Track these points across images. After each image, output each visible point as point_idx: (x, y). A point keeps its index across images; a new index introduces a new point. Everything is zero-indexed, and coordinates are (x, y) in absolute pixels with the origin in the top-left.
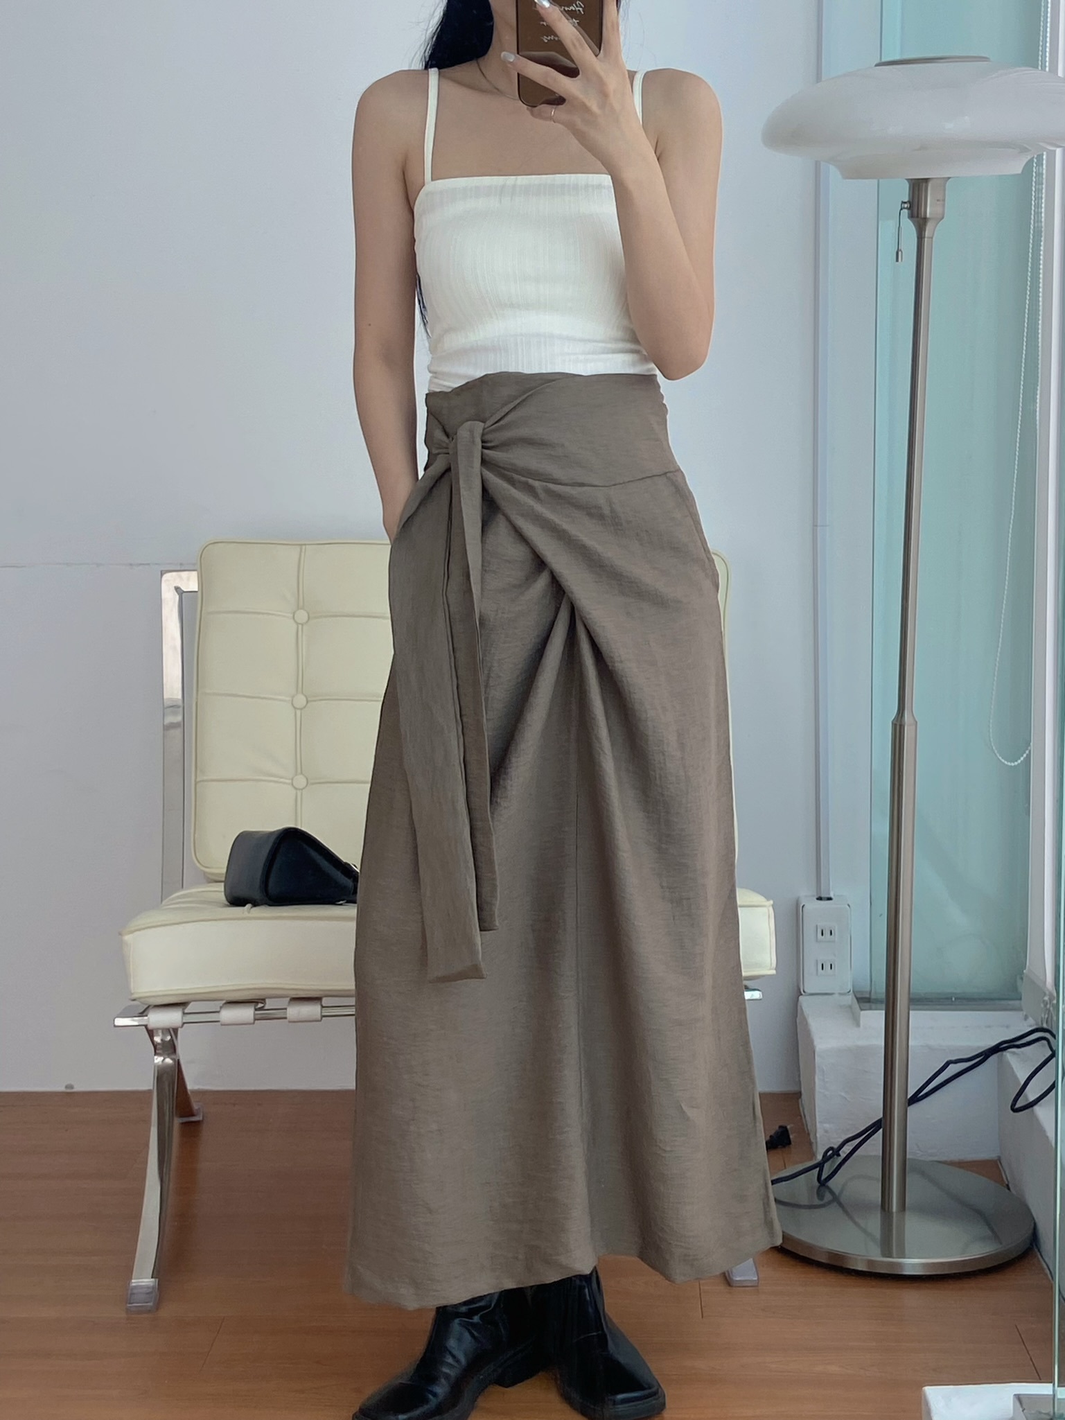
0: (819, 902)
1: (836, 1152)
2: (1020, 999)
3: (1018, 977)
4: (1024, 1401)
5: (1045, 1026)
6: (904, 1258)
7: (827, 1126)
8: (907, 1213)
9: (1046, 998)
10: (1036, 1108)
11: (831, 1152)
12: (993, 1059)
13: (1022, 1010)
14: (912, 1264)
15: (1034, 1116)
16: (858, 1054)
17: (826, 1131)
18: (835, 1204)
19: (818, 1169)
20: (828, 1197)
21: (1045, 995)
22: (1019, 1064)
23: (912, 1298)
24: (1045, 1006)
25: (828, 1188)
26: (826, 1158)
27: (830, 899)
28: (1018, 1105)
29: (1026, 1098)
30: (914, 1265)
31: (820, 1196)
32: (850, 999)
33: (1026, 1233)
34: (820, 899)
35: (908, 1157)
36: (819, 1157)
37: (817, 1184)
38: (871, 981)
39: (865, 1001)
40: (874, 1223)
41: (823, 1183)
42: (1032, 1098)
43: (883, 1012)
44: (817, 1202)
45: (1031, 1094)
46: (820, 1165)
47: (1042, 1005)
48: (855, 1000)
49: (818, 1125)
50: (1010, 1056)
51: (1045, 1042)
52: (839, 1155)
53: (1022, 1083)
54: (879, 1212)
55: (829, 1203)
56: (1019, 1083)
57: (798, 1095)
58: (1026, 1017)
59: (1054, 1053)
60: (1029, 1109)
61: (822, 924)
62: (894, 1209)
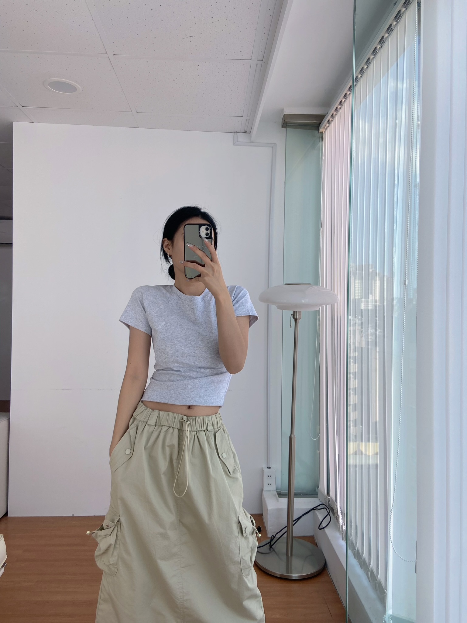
2: (318, 495)
3: (317, 489)
5: (325, 504)
6: (292, 574)
8: (293, 557)
10: (325, 529)
11: (273, 537)
12: (312, 511)
13: (318, 498)
15: (325, 532)
16: (279, 510)
17: (271, 529)
18: (274, 552)
19: (269, 544)
20: (272, 550)
22: (320, 515)
25: (272, 548)
26: (271, 540)
27: (270, 468)
28: (320, 528)
29: (322, 526)
30: (295, 576)
31: (270, 549)
32: (276, 493)
33: (323, 563)
34: (268, 468)
37: (269, 547)
38: (282, 488)
40: (284, 558)
41: (271, 547)
44: (269, 552)
48: (277, 495)
49: (269, 528)
50: (316, 512)
51: (325, 509)
52: (275, 538)
53: (321, 521)
54: (286, 555)
56: (319, 520)
57: (262, 515)
58: (319, 500)
59: (329, 514)
60: (323, 529)
61: (269, 474)
62: (290, 556)
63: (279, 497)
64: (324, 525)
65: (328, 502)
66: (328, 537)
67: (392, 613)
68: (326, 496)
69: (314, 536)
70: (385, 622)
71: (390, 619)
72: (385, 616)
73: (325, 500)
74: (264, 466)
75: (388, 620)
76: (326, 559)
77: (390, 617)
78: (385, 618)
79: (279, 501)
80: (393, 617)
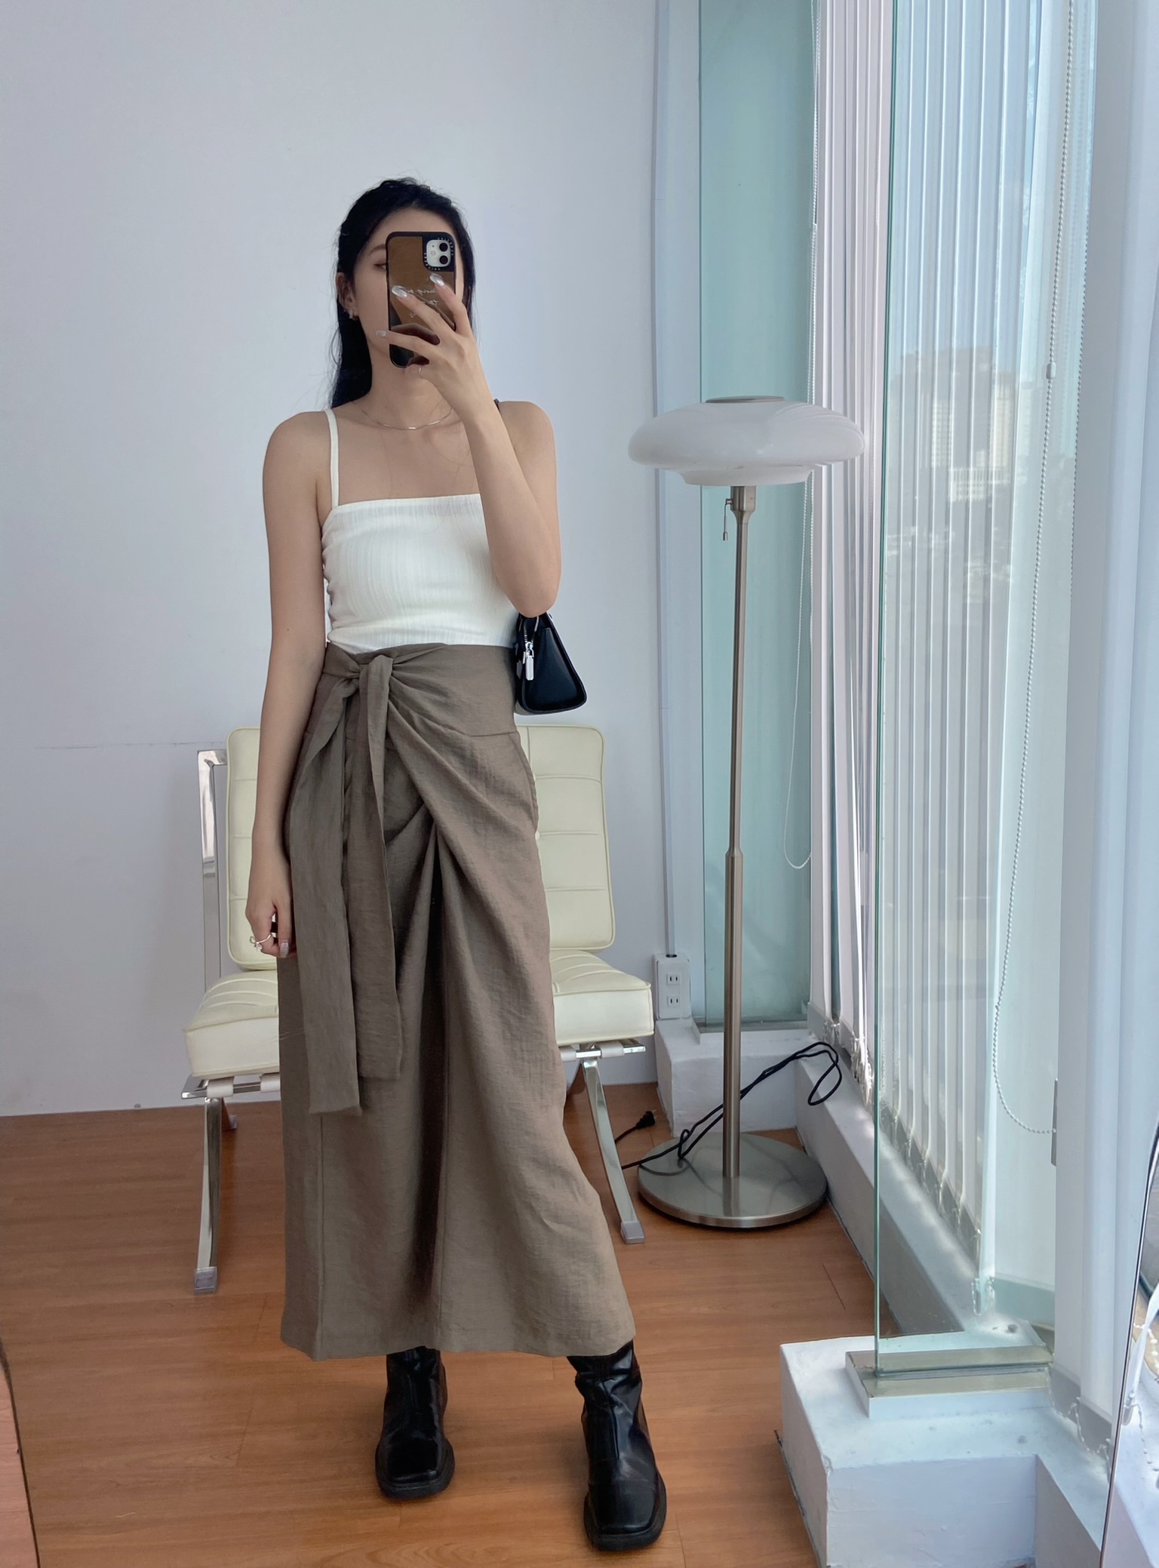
0: (668, 958)
1: (689, 1134)
2: (806, 1019)
3: (804, 1005)
4: (853, 1356)
5: (825, 1041)
6: (740, 1215)
7: (681, 1112)
8: (741, 1177)
9: (826, 1024)
10: (826, 1103)
11: (686, 1134)
12: (791, 1063)
13: (807, 1028)
14: (747, 1220)
15: (825, 1110)
16: (701, 1064)
17: (680, 1116)
18: (690, 1170)
19: (677, 1149)
20: (685, 1165)
21: (825, 1021)
22: (812, 1069)
25: (685, 1160)
26: (683, 1140)
27: (675, 956)
28: (812, 1101)
29: (818, 1095)
31: (679, 1165)
32: (692, 1024)
33: (821, 1191)
34: (668, 956)
36: (678, 1137)
38: (706, 1009)
39: (703, 1025)
40: (718, 1184)
41: (681, 1157)
42: (822, 1096)
43: (723, 1033)
44: (676, 1169)
45: (822, 1092)
46: (679, 1146)
47: (824, 1028)
48: (695, 1026)
49: (674, 1112)
50: (803, 1063)
51: (827, 1054)
52: (692, 1136)
53: (815, 1084)
54: (722, 1177)
55: (686, 1169)
56: (811, 1082)
57: (656, 1084)
58: (811, 1033)
59: (835, 1064)
60: (820, 1104)
61: (670, 974)
62: (732, 1175)
63: (701, 1033)
65: (833, 1035)
66: (832, 1121)
67: (996, 1273)
68: (829, 1021)
69: (796, 1128)
70: (978, 1294)
71: (990, 1288)
72: (977, 1280)
73: (826, 1032)
74: (659, 953)
75: (986, 1291)
76: (828, 1179)
77: (990, 1282)
78: (977, 1284)
79: (701, 1040)
80: (997, 1283)
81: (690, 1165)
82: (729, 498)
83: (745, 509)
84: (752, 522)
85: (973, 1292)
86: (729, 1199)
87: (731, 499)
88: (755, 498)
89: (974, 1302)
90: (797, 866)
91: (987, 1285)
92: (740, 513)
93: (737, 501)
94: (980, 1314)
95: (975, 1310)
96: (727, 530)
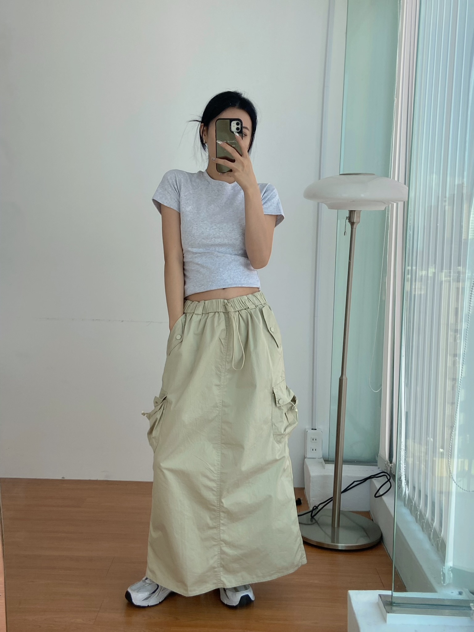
0: (312, 430)
1: (317, 507)
2: (377, 462)
3: (376, 456)
4: (382, 597)
5: (385, 471)
6: (338, 543)
7: (314, 499)
8: (340, 529)
9: (386, 463)
10: (383, 497)
11: (315, 507)
12: (368, 481)
13: (377, 466)
15: (382, 499)
16: (325, 477)
17: (313, 501)
19: (311, 513)
20: (314, 521)
22: (377, 483)
23: (341, 558)
24: (386, 465)
25: (314, 519)
26: (313, 509)
27: (316, 429)
28: (376, 496)
29: (380, 494)
30: (342, 546)
31: (311, 521)
32: (322, 460)
33: (379, 536)
34: (312, 429)
35: (341, 510)
36: (311, 509)
37: (311, 517)
38: (329, 455)
39: (327, 461)
40: (329, 531)
41: (312, 517)
42: (381, 494)
43: (334, 465)
44: (310, 523)
46: (312, 511)
48: (323, 461)
49: (311, 499)
50: (374, 480)
51: (385, 476)
52: (318, 508)
53: (378, 489)
54: (331, 527)
55: (314, 524)
57: (304, 488)
58: (379, 468)
59: (389, 480)
60: (381, 497)
61: (313, 437)
62: (336, 526)
63: (326, 464)
64: (381, 492)
65: (389, 469)
66: (385, 504)
67: (453, 565)
68: (387, 462)
69: (370, 511)
70: (444, 574)
71: (450, 572)
72: (444, 567)
73: (386, 467)
74: (308, 427)
75: (448, 573)
76: (382, 532)
77: (450, 569)
78: (444, 569)
79: (326, 468)
80: (453, 570)
81: (316, 522)
82: (348, 216)
83: (355, 221)
84: (358, 228)
85: (442, 573)
86: (334, 537)
87: (349, 217)
88: (360, 217)
89: (442, 578)
90: (376, 391)
91: (449, 570)
92: (352, 224)
93: (351, 218)
94: (445, 585)
95: (442, 582)
96: (346, 231)
